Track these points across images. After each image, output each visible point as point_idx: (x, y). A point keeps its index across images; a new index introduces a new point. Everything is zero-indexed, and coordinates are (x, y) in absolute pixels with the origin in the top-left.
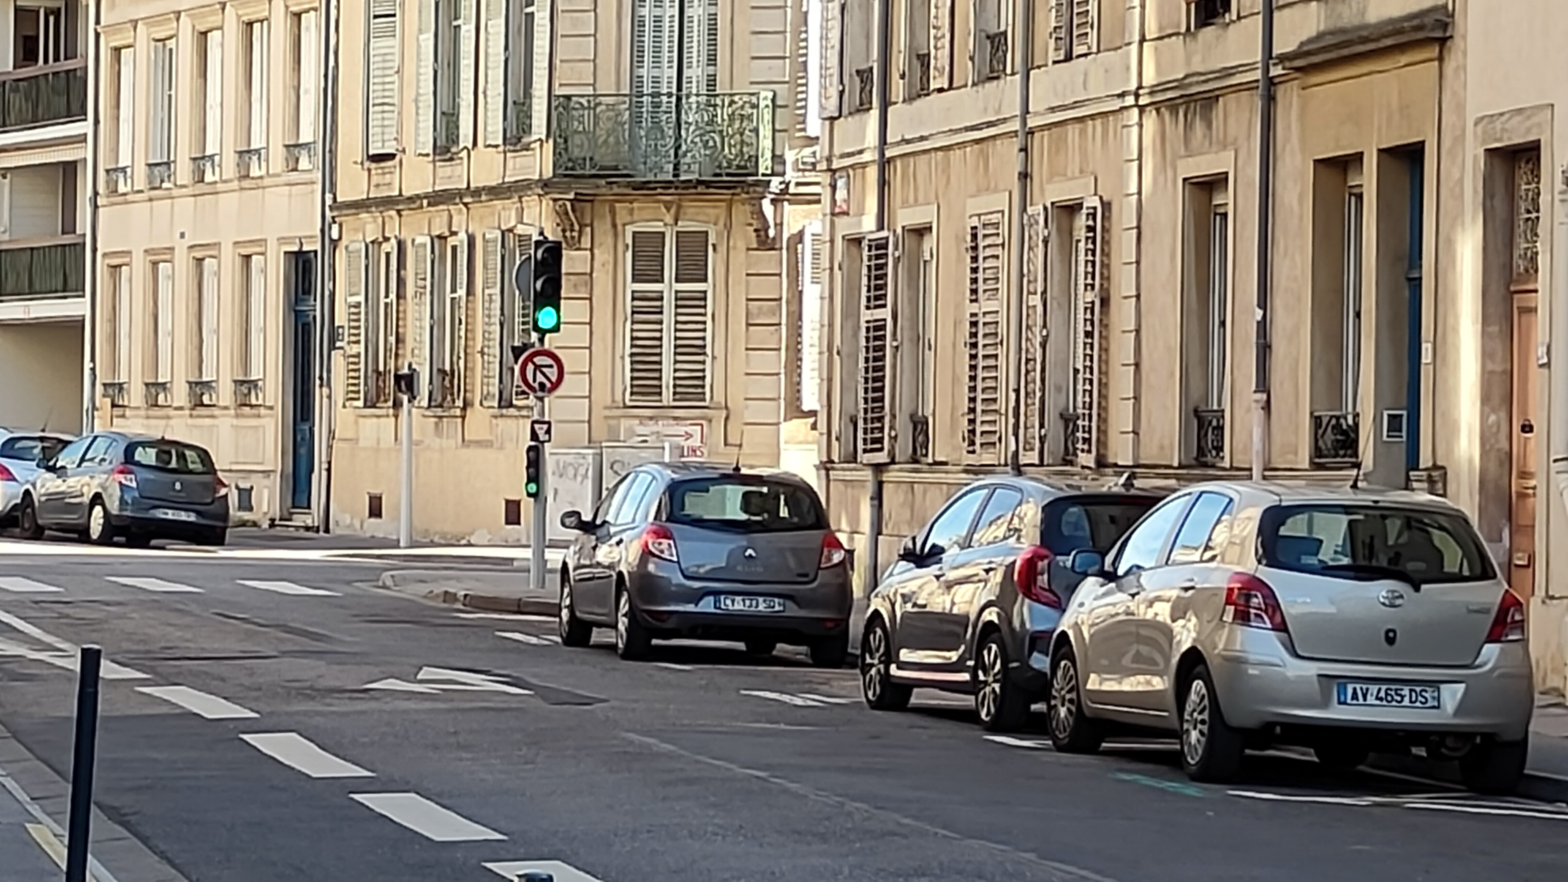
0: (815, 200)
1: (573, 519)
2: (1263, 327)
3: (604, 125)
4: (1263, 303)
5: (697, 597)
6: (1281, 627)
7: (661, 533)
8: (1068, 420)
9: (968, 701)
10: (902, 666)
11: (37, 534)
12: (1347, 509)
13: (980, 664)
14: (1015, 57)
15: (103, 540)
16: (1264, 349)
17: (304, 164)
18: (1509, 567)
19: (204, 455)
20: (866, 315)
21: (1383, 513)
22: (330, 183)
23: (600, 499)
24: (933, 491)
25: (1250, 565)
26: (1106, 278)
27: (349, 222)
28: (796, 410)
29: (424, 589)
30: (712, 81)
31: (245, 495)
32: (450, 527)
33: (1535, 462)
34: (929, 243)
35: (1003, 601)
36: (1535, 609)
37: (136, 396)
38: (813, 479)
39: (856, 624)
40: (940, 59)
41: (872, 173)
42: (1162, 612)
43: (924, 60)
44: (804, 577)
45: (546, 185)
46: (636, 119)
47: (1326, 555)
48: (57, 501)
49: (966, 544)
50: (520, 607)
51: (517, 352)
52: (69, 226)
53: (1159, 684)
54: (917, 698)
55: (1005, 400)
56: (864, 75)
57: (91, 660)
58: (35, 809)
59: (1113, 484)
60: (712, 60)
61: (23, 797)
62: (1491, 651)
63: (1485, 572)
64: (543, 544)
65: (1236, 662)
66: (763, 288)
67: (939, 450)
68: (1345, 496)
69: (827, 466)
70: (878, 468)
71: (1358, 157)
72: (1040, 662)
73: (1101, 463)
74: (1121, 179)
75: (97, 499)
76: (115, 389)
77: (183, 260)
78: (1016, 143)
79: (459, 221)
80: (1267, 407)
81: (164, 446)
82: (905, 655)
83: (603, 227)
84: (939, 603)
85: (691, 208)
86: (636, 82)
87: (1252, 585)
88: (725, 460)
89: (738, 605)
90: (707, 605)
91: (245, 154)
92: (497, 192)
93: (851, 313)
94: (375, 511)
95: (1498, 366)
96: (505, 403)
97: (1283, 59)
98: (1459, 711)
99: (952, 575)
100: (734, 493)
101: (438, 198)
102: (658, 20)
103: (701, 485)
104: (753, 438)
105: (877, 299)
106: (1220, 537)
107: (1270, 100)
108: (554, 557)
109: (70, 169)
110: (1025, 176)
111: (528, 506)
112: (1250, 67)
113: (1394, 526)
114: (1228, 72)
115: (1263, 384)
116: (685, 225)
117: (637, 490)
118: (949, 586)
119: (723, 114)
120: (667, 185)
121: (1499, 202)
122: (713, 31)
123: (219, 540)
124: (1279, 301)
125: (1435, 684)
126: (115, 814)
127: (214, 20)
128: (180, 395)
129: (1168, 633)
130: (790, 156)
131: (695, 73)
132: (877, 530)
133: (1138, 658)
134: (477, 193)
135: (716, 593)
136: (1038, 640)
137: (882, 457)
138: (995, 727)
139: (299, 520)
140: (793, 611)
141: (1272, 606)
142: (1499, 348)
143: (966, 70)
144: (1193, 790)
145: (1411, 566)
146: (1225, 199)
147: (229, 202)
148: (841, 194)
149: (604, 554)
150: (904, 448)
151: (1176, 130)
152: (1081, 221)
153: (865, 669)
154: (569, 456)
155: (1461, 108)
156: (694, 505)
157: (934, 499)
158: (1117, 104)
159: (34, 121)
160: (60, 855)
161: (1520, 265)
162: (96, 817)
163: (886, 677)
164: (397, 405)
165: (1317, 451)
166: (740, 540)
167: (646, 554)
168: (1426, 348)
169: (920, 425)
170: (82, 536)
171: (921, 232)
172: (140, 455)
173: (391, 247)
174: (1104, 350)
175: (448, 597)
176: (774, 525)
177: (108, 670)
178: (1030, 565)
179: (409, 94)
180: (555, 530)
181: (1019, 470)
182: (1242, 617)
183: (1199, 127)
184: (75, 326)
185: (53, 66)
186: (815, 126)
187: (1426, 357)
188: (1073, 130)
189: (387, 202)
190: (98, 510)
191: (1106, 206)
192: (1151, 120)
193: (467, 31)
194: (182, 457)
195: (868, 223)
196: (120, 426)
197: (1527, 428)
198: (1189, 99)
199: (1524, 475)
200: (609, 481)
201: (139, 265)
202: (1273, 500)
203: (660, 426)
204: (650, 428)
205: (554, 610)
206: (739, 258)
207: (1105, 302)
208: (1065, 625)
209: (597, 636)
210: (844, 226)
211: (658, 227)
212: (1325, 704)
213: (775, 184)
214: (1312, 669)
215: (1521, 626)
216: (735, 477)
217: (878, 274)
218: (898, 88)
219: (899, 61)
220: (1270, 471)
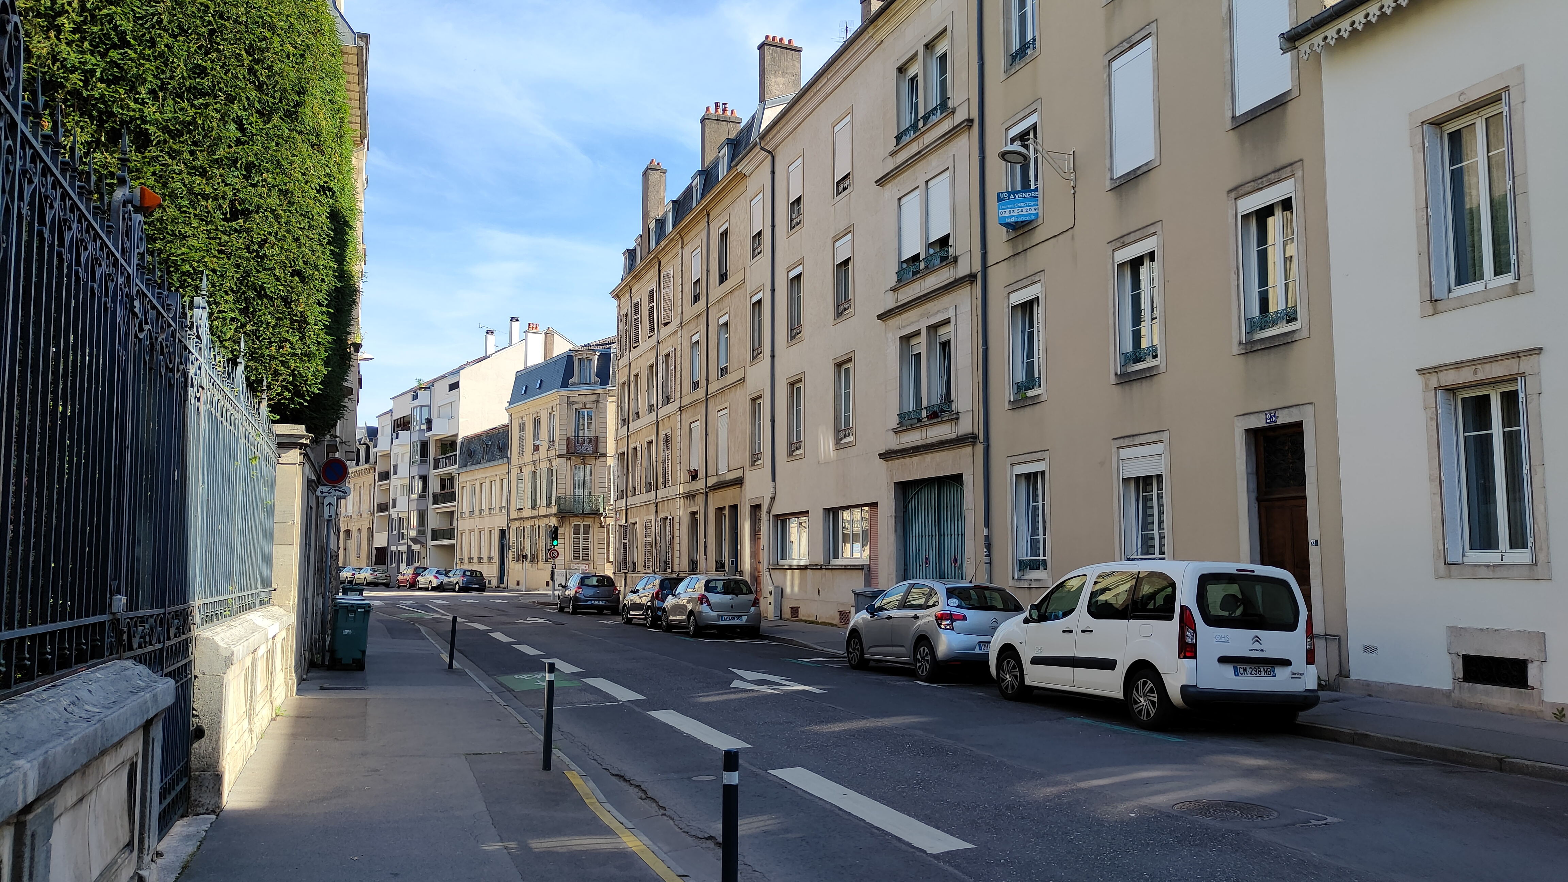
0: (612, 517)
1: (560, 585)
2: (705, 542)
3: (568, 502)
4: (705, 538)
5: (587, 601)
6: (709, 605)
7: (579, 588)
8: (665, 562)
9: (645, 622)
10: (630, 615)
11: (444, 591)
12: (722, 580)
13: (647, 614)
14: (654, 487)
15: (458, 592)
16: (706, 547)
17: (503, 511)
18: (756, 591)
19: (481, 573)
20: (623, 541)
21: (729, 581)
22: (509, 515)
23: (566, 581)
24: (637, 578)
25: (703, 592)
26: (673, 533)
27: (513, 523)
28: (608, 561)
29: (528, 601)
30: (591, 492)
31: (490, 581)
32: (534, 587)
33: (761, 569)
34: (636, 526)
35: (652, 601)
36: (762, 600)
37: (466, 561)
38: (612, 576)
39: (621, 606)
40: (638, 488)
41: (624, 511)
42: (685, 602)
43: (635, 488)
44: (610, 597)
45: (555, 514)
46: (574, 501)
47: (719, 590)
48: (448, 583)
49: (644, 589)
50: (549, 604)
51: (549, 550)
52: (452, 524)
53: (684, 617)
54: (633, 622)
55: (652, 558)
56: (622, 491)
57: (455, 618)
58: (442, 651)
59: (675, 576)
60: (591, 488)
61: (439, 648)
62: (752, 609)
63: (751, 592)
64: (554, 590)
65: (700, 612)
66: (601, 536)
67: (639, 569)
68: (722, 577)
69: (614, 573)
70: (626, 573)
71: (723, 508)
72: (659, 613)
73: (672, 571)
74: (676, 512)
75: (457, 583)
76: (461, 559)
77: (477, 531)
78: (654, 505)
79: (537, 522)
80: (706, 559)
81: (472, 571)
82: (631, 612)
83: (567, 523)
84: (638, 601)
85: (586, 519)
86: (574, 493)
87: (703, 596)
88: (593, 572)
89: (596, 603)
90: (589, 603)
91: (490, 509)
92: (545, 516)
93: (620, 541)
94: (518, 584)
95: (754, 550)
96: (546, 561)
97: (709, 487)
98: (746, 622)
99: (641, 595)
100: (595, 579)
101: (532, 518)
102: (579, 480)
103: (588, 577)
104: (599, 567)
105: (625, 538)
106: (697, 586)
107: (706, 496)
108: (556, 593)
109: (452, 513)
110: (656, 512)
111: (551, 582)
112: (702, 489)
113: (732, 583)
114: (698, 490)
115: (706, 554)
116: (584, 523)
117: (574, 579)
118: (640, 598)
119: (593, 500)
120: (581, 514)
121: (753, 516)
122: (591, 482)
123: (484, 591)
124: (709, 537)
125: (741, 616)
126: (460, 651)
127: (484, 481)
128: (476, 560)
129: (686, 607)
130: (607, 508)
131: (587, 491)
132: (625, 586)
133: (680, 612)
134: (540, 516)
135: (591, 600)
136: (659, 609)
137: (626, 571)
138: (650, 627)
139: (501, 586)
140: (608, 604)
141: (708, 600)
142: (753, 546)
143: (644, 490)
144: (691, 639)
145: (736, 592)
146: (698, 516)
147: (487, 519)
148: (618, 516)
149: (567, 593)
150: (631, 569)
151: (687, 502)
152: (668, 521)
153: (623, 615)
154: (560, 572)
155: (745, 497)
156: (587, 582)
157: (637, 579)
158: (675, 497)
159: (445, 502)
160: (447, 660)
161: (758, 529)
162: (456, 653)
163: (627, 617)
164: (523, 561)
165: (717, 568)
166: (597, 589)
167: (576, 592)
168: (739, 546)
169: (634, 564)
170: (454, 591)
171: (634, 524)
172: (467, 573)
173: (522, 528)
174: (673, 548)
175: (534, 602)
176: (604, 586)
177: (459, 620)
178: (657, 593)
179: (526, 496)
180: (557, 588)
181: (655, 573)
182: (701, 603)
183: (692, 501)
184: (452, 546)
185: (449, 491)
186: (612, 502)
187: (739, 548)
188: (666, 502)
189: (521, 519)
190: (457, 585)
191: (673, 518)
192: (682, 500)
193: (538, 483)
194: (476, 574)
195: (624, 522)
196: (463, 567)
197: (760, 562)
198: (690, 496)
199: (759, 572)
200: (568, 577)
201: (467, 532)
202: (707, 579)
203: (579, 565)
204: (577, 565)
205: (556, 604)
206: (596, 529)
207: (673, 538)
208: (665, 605)
209: (566, 610)
210: (618, 523)
211: (579, 523)
212: (719, 621)
213: (604, 513)
214: (716, 613)
215: (759, 604)
216: (595, 576)
217: (625, 532)
218: (630, 494)
219: (630, 488)
220: (707, 573)
